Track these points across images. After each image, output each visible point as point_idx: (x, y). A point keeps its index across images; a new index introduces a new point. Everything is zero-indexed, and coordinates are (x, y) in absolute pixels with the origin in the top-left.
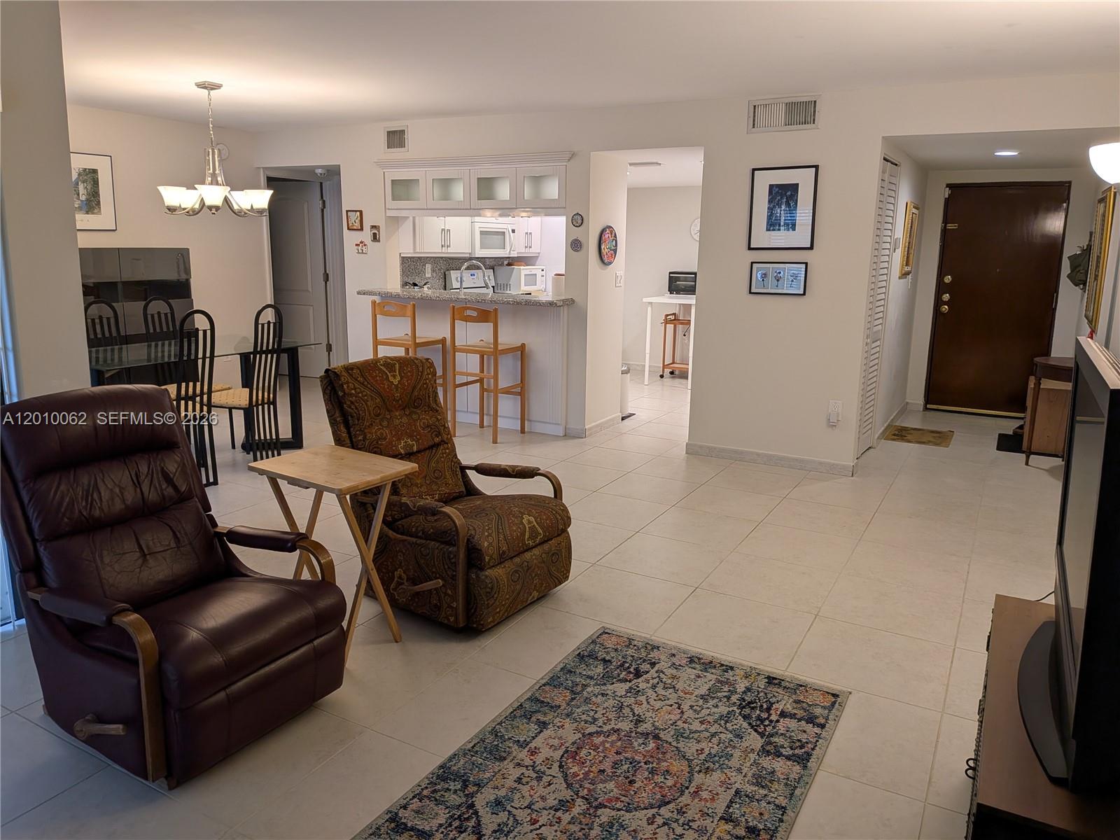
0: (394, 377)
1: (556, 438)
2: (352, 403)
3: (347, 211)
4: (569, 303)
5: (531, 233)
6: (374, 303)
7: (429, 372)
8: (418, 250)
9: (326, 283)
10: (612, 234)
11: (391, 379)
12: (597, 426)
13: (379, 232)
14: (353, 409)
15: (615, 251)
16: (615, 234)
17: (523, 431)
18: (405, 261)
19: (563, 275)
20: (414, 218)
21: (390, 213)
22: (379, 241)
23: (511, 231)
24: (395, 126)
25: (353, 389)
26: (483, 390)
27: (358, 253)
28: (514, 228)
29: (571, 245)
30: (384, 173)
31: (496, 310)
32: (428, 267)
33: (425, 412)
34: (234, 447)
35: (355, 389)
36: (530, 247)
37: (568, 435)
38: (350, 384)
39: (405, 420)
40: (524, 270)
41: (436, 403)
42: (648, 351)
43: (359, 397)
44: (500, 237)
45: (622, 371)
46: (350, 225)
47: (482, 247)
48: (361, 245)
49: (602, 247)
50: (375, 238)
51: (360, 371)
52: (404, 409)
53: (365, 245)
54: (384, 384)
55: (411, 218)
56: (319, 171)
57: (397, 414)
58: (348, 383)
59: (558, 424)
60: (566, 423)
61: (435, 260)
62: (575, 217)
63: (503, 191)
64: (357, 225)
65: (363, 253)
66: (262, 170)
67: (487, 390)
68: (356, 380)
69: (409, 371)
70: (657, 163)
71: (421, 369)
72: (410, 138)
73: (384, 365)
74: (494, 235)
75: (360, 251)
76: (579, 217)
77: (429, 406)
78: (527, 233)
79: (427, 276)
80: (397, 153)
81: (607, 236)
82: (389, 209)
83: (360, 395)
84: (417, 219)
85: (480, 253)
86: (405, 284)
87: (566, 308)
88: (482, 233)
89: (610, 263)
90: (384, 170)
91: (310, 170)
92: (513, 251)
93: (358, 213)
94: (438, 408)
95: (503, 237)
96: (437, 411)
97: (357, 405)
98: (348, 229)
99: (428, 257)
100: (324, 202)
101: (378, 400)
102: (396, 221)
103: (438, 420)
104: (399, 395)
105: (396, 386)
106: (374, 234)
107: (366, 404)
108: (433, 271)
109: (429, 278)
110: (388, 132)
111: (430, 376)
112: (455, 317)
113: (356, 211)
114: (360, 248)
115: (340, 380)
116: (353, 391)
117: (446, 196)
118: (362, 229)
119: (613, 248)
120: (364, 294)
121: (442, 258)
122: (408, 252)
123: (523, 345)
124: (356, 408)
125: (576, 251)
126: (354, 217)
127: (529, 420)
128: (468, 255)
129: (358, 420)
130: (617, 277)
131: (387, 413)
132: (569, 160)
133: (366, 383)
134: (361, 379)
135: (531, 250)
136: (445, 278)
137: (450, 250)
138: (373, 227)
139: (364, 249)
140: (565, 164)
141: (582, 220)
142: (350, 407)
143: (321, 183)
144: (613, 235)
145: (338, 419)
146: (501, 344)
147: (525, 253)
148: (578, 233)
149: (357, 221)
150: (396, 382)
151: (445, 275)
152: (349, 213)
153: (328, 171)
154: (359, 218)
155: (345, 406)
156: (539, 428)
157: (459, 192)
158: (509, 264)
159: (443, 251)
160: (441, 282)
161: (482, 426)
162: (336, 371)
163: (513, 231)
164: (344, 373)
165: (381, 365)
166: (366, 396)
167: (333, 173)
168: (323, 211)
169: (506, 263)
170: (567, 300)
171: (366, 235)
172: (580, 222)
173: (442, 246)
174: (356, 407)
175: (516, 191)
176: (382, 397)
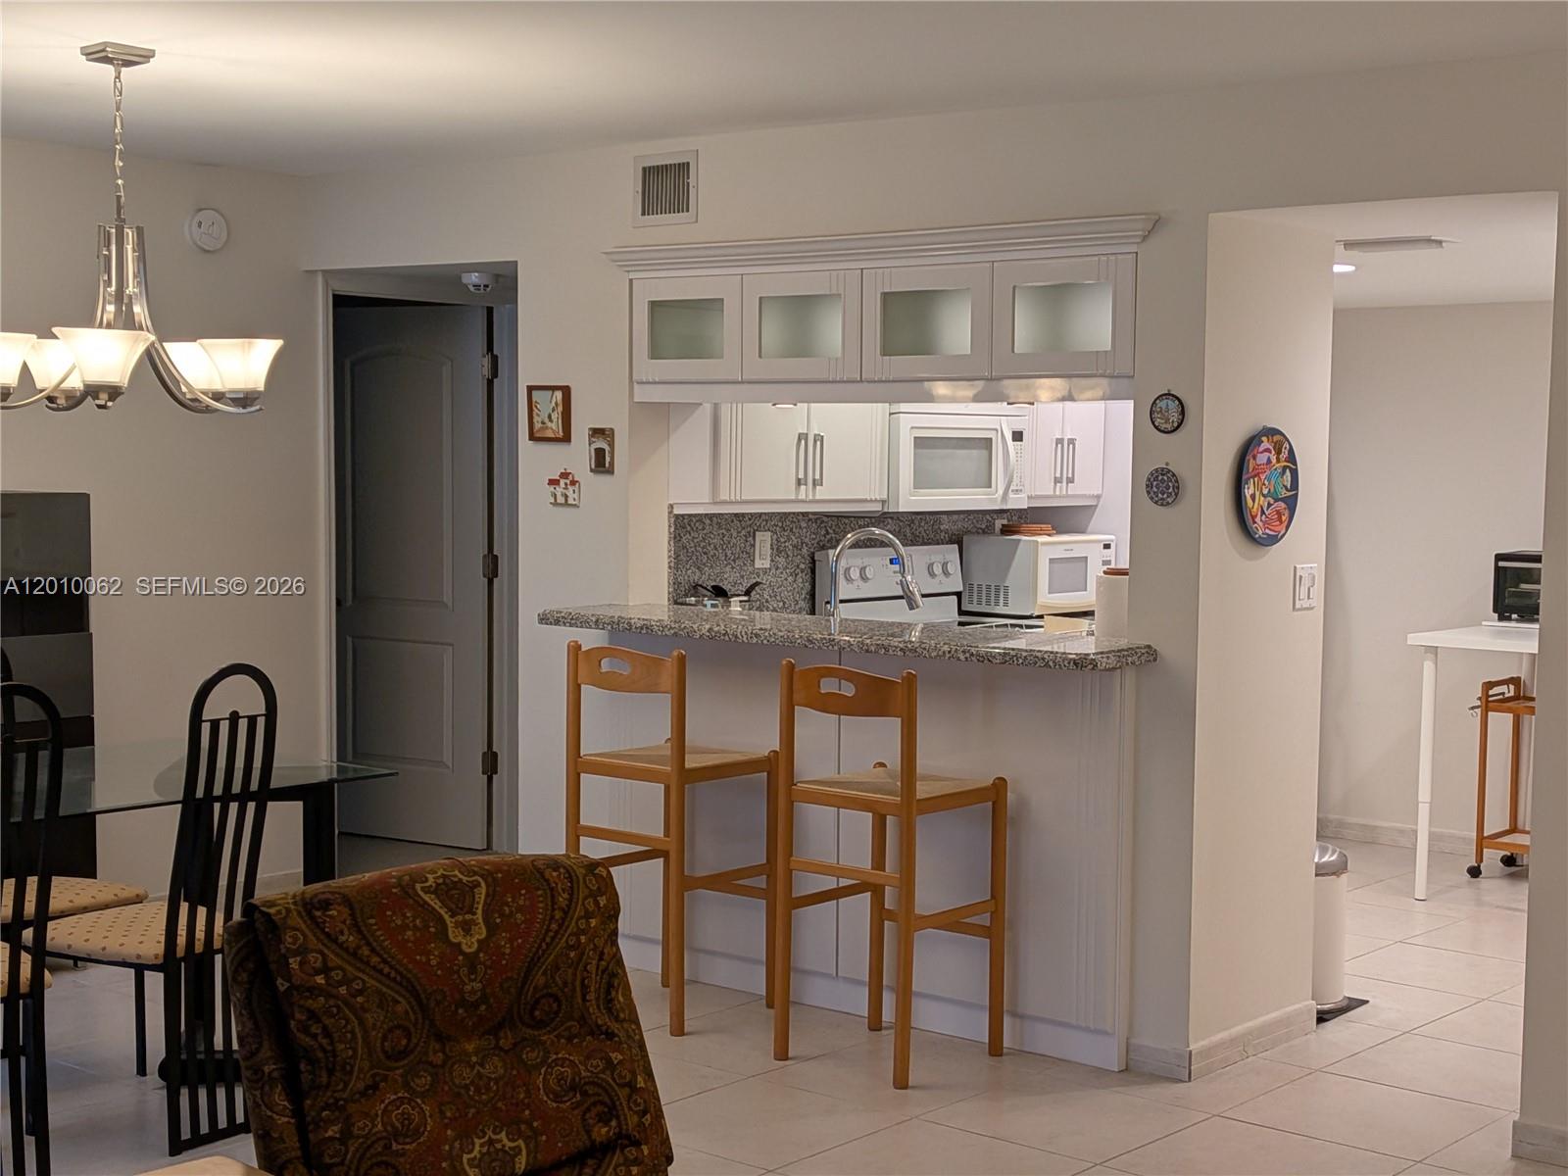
0: (467, 928)
1: (1097, 1076)
2: (312, 1015)
3: (530, 389)
4: (1141, 659)
5: (1072, 441)
6: (575, 649)
7: (591, 907)
8: (724, 496)
9: (490, 583)
10: (1279, 452)
11: (455, 935)
12: (1233, 1041)
13: (612, 445)
14: (314, 1036)
15: (1291, 503)
16: (1291, 451)
17: (995, 1048)
18: (684, 526)
19: (1126, 574)
20: (716, 408)
21: (642, 394)
22: (610, 471)
23: (1009, 436)
24: (663, 152)
25: (318, 972)
26: (879, 914)
27: (555, 504)
28: (1018, 428)
29: (1149, 486)
30: (631, 280)
31: (910, 681)
32: (764, 540)
33: (569, 1040)
34: (142, 1070)
35: (325, 970)
36: (1070, 480)
37: (1134, 1070)
38: (311, 957)
39: (495, 1068)
40: (1048, 547)
41: (609, 1010)
42: (1424, 794)
43: (336, 997)
44: (975, 452)
45: (1318, 866)
46: (537, 426)
47: (921, 481)
48: (562, 482)
49: (1248, 491)
50: (602, 463)
51: (353, 915)
52: (495, 1031)
53: (573, 483)
54: (428, 953)
55: (708, 407)
56: (474, 278)
57: (470, 1047)
58: (302, 951)
59: (1106, 1033)
60: (1131, 1027)
61: (783, 523)
62: (1162, 404)
63: (957, 330)
64: (555, 427)
65: (566, 504)
66: (320, 279)
67: (891, 915)
68: (335, 941)
69: (520, 909)
70: (1429, 241)
71: (562, 899)
72: (703, 185)
73: (435, 891)
74: (955, 448)
75: (560, 500)
76: (1173, 405)
77: (583, 1020)
78: (1059, 441)
79: (758, 564)
80: (667, 228)
81: (1262, 458)
82: (641, 383)
83: (343, 990)
84: (725, 410)
85: (912, 500)
86: (684, 592)
87: (1130, 676)
88: (920, 443)
89: (1274, 540)
90: (632, 276)
91: (450, 276)
92: (1017, 491)
93: (559, 395)
94: (615, 1027)
95: (985, 452)
96: (610, 1035)
97: (328, 1021)
98: (532, 437)
99: (761, 515)
100: (495, 360)
101: (403, 1006)
102: (660, 417)
103: (610, 1065)
104: (478, 986)
105: (472, 961)
106: (600, 453)
107: (361, 1022)
108: (777, 550)
109: (765, 571)
110: (644, 169)
111: (593, 922)
112: (796, 697)
113: (553, 388)
114: (559, 490)
115: (280, 941)
116: (320, 980)
117: (800, 345)
118: (566, 438)
119: (1284, 493)
120: (557, 622)
121: (804, 514)
122: (696, 500)
123: (1000, 784)
124: (327, 1033)
125: (1163, 503)
126: (548, 403)
127: (1014, 1014)
128: (877, 507)
129: (331, 1072)
130: (1297, 580)
131: (435, 1045)
132: (1145, 238)
133: (366, 951)
134: (350, 939)
135: (1073, 489)
136: (813, 571)
137: (821, 493)
138: (597, 432)
139: (570, 493)
140: (1134, 248)
141: (1183, 413)
142: (305, 1030)
143: (490, 311)
144: (1285, 454)
145: (266, 1069)
146: (925, 778)
147: (1054, 497)
148: (1169, 451)
149: (554, 416)
150: (470, 945)
151: (814, 562)
152: (535, 394)
153: (497, 276)
154: (560, 409)
155: (293, 1023)
156: (1046, 1040)
157: (832, 332)
158: (1007, 530)
159: (802, 496)
160: (802, 583)
161: (875, 1024)
162: (272, 911)
163: (1018, 436)
164: (295, 920)
165: (426, 890)
166: (360, 992)
167: (504, 281)
168: (490, 383)
169: (999, 524)
170: (1131, 651)
171: (577, 455)
172: (1175, 417)
173: (799, 482)
174: (325, 1028)
175: (991, 329)
176: (417, 997)
